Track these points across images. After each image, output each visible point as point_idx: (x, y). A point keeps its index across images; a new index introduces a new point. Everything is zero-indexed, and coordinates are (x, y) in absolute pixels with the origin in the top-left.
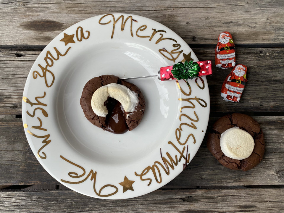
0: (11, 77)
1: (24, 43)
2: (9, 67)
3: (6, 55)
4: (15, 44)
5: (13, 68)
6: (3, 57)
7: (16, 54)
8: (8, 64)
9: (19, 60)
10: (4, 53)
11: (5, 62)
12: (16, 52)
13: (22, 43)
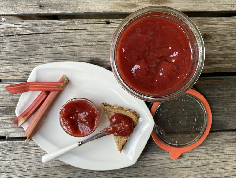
0: (104, 43)
1: (112, 10)
2: (101, 34)
3: (97, 23)
4: (103, 11)
5: (105, 35)
6: (94, 24)
7: (105, 22)
8: (99, 31)
9: (110, 27)
10: (95, 21)
11: (97, 29)
12: (105, 20)
13: (110, 10)
